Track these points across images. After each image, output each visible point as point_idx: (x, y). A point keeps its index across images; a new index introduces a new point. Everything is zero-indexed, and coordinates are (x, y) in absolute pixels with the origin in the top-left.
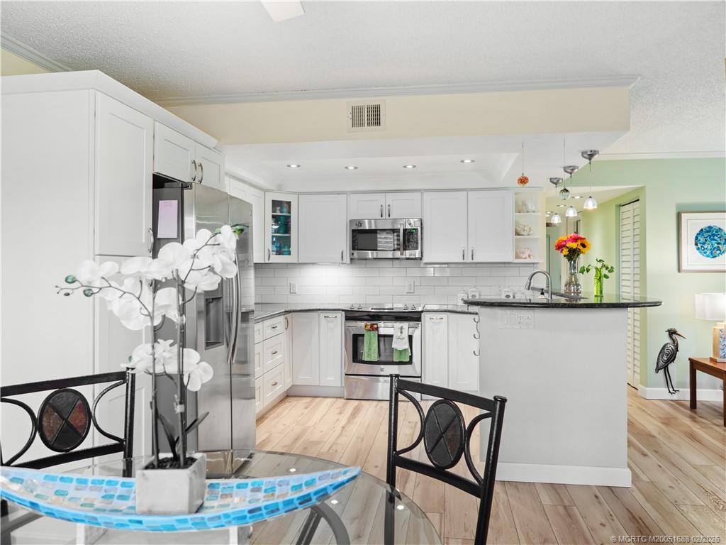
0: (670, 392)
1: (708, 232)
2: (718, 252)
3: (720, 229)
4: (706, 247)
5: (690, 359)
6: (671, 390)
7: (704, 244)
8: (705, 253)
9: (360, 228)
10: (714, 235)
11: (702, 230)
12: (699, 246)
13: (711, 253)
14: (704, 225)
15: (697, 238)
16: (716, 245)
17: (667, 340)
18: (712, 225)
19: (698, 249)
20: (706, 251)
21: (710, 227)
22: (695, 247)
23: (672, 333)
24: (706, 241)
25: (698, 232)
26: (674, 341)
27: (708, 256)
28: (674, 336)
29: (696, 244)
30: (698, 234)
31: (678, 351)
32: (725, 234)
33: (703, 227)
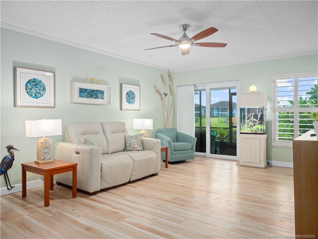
0: (8, 189)
1: (34, 82)
2: (40, 95)
3: (40, 81)
4: (32, 91)
5: (22, 165)
6: (9, 187)
7: (31, 89)
8: (32, 95)
10: (37, 84)
11: (30, 80)
12: (28, 90)
13: (36, 96)
15: (26, 85)
16: (38, 91)
17: (6, 153)
18: (36, 78)
19: (27, 92)
20: (32, 94)
21: (34, 79)
22: (25, 91)
23: (10, 148)
24: (32, 87)
25: (27, 81)
26: (11, 154)
27: (33, 97)
28: (11, 150)
29: (26, 89)
30: (27, 83)
31: (14, 160)
32: (43, 84)
33: (30, 78)
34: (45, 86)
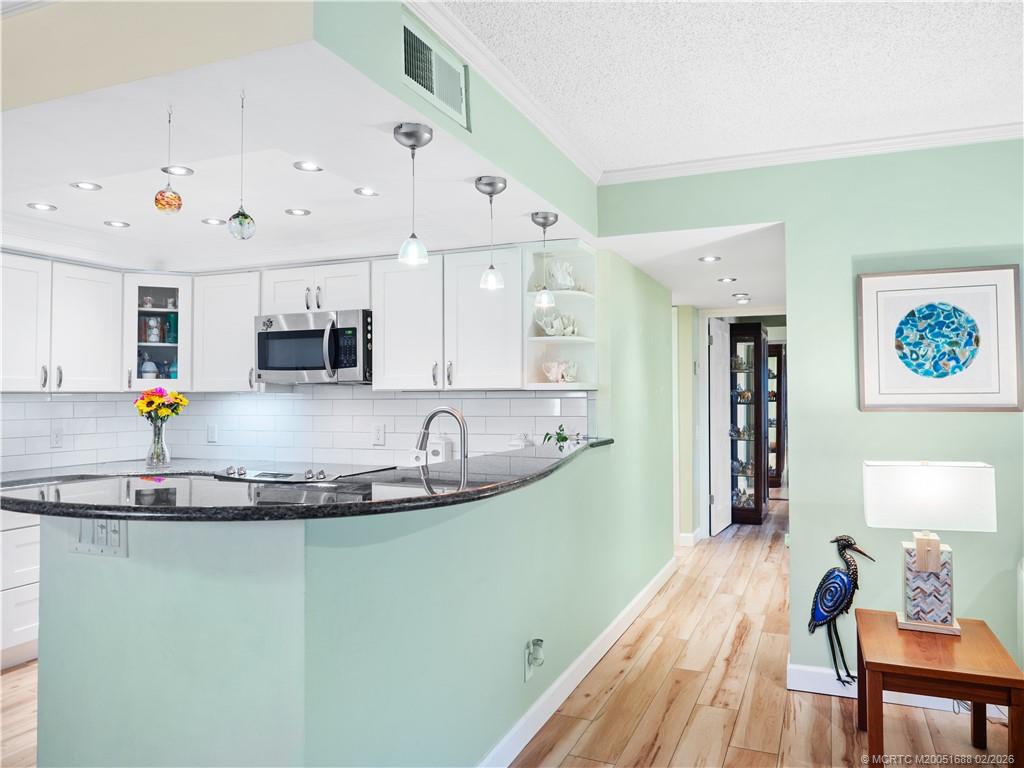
0: (839, 679)
1: (926, 317)
2: (953, 363)
3: (955, 309)
4: (921, 352)
6: (843, 674)
7: (917, 344)
8: (921, 365)
9: (269, 330)
10: (941, 325)
11: (912, 314)
12: (907, 350)
13: (936, 366)
14: (918, 302)
15: (900, 332)
16: (947, 348)
17: (837, 563)
18: (936, 303)
19: (904, 357)
20: (921, 361)
21: (931, 307)
22: (896, 353)
23: (844, 545)
24: (922, 338)
25: (902, 317)
26: (848, 564)
27: (927, 373)
28: (849, 553)
29: (899, 347)
30: (902, 323)
31: (856, 586)
32: (968, 321)
33: (915, 306)
34: (974, 328)
